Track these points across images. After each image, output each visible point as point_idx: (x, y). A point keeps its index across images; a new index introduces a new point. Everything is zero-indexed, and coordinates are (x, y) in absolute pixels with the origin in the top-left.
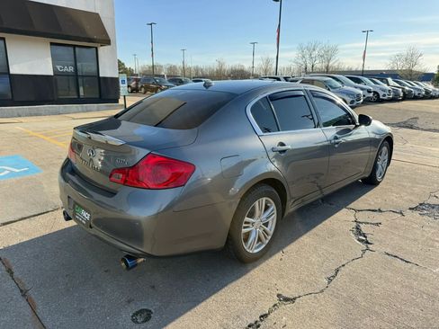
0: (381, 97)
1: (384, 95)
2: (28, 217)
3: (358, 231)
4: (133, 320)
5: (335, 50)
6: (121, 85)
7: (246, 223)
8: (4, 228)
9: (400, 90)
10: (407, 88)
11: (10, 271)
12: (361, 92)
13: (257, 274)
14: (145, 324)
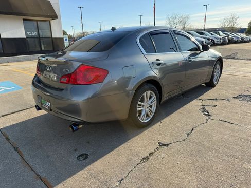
0: (216, 43)
1: (217, 41)
2: (16, 112)
3: (204, 110)
4: (78, 159)
5: (188, 18)
6: (65, 41)
7: (139, 105)
8: (3, 118)
9: (227, 38)
10: (230, 37)
11: (8, 139)
12: (204, 40)
13: (146, 133)
14: (85, 161)
